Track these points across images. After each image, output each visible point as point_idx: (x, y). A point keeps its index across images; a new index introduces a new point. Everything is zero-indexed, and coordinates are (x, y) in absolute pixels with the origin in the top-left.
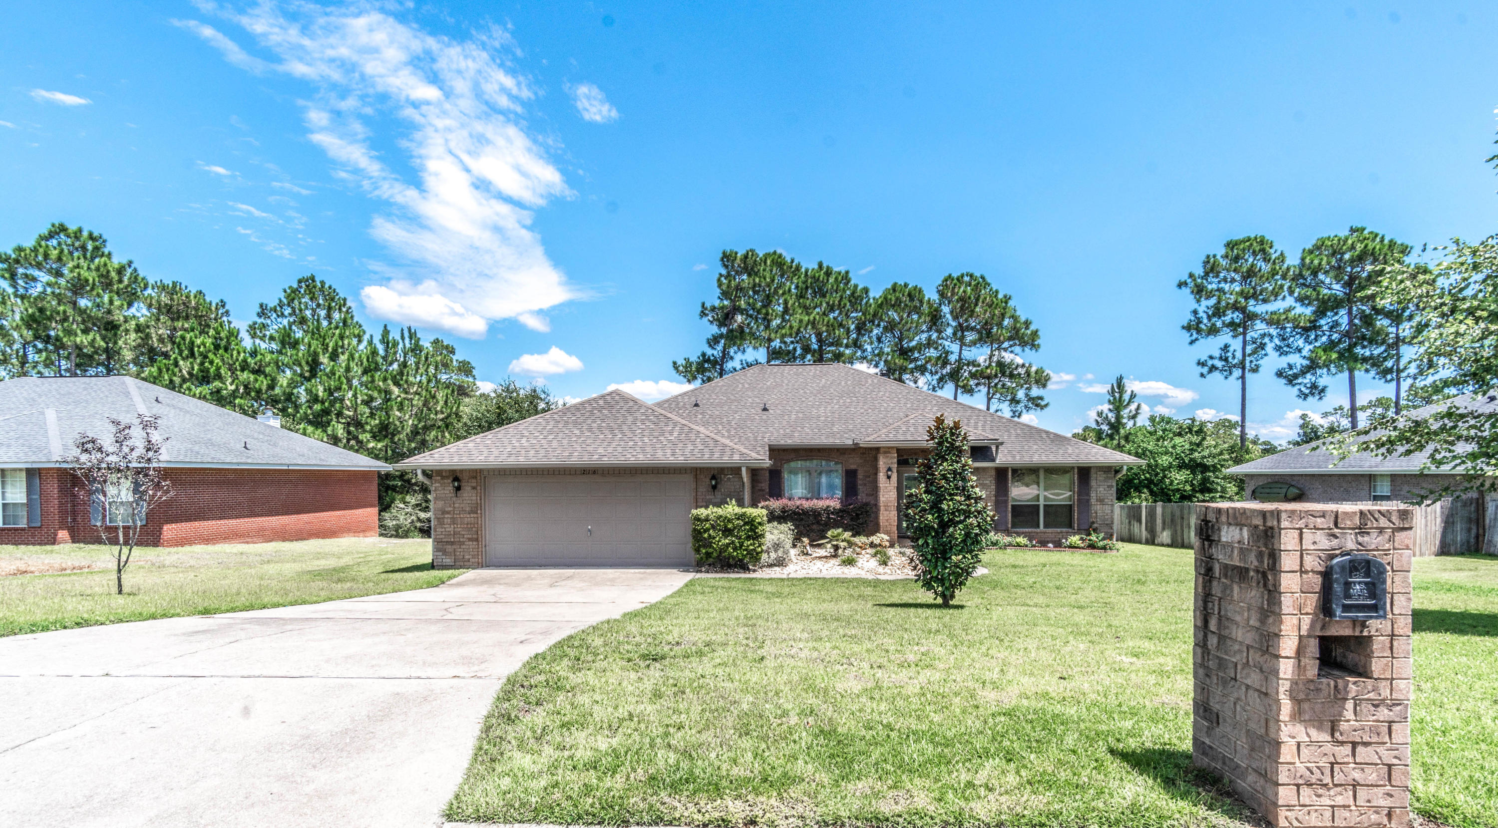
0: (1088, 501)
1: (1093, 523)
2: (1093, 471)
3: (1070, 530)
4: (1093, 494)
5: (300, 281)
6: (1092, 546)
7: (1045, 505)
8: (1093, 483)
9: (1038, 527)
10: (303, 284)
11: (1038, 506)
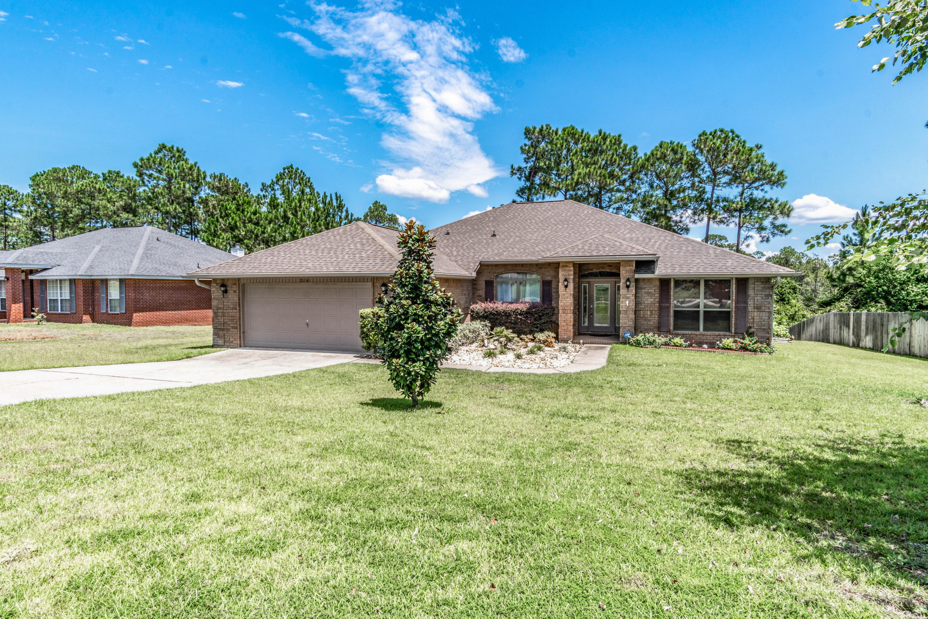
0: (746, 308)
1: (750, 327)
2: (750, 282)
3: (728, 333)
4: (750, 303)
5: (284, 169)
6: (744, 349)
7: (705, 312)
8: (751, 292)
9: (698, 330)
10: (286, 171)
11: (699, 312)
